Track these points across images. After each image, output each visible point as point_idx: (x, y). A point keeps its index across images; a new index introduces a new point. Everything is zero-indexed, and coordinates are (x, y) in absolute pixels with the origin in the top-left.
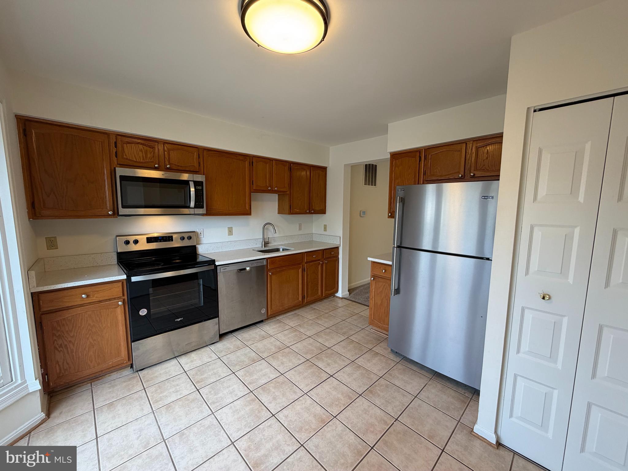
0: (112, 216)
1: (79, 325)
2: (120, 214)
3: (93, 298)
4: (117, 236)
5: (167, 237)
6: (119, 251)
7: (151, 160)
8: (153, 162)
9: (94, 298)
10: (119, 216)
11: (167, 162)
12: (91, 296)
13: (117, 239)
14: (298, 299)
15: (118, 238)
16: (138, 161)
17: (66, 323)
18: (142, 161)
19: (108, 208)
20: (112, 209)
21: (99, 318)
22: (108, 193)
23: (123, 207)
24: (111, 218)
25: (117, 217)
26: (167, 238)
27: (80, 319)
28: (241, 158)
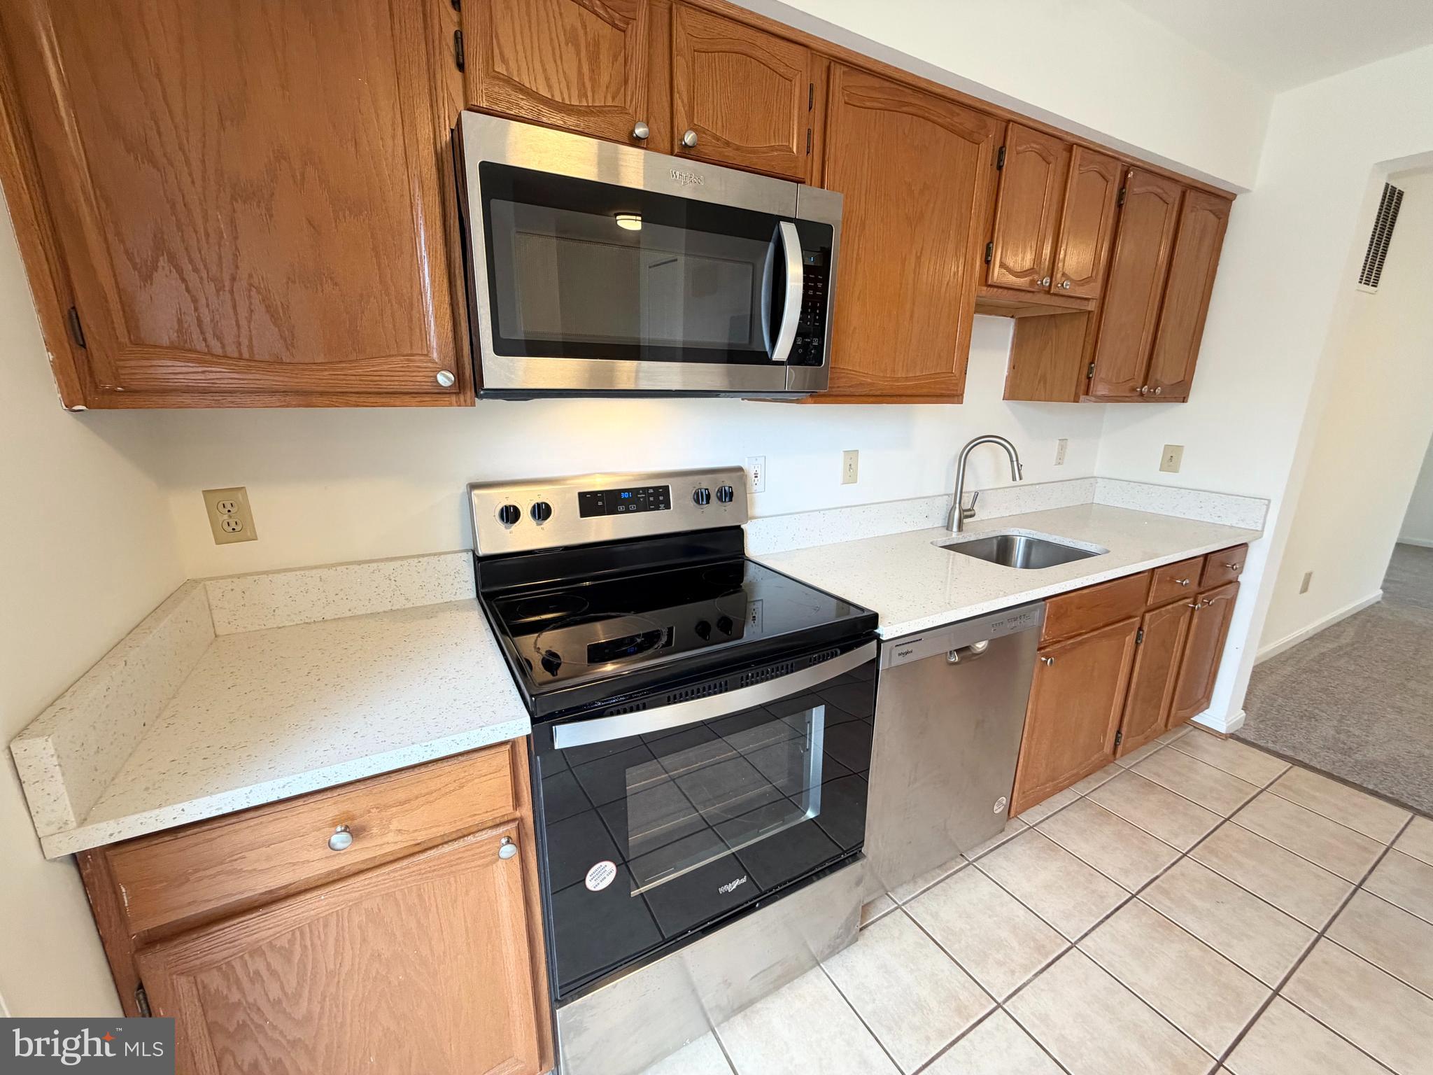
0: (454, 398)
1: (331, 967)
2: (489, 383)
3: (385, 839)
4: (474, 486)
5: (651, 491)
6: (482, 551)
7: (613, 99)
8: (623, 110)
9: (391, 837)
10: (481, 397)
11: (681, 119)
12: (375, 830)
13: (475, 499)
14: (1102, 747)
15: (478, 496)
16: (558, 99)
17: (268, 965)
18: (575, 102)
19: (435, 355)
20: (451, 360)
21: (418, 922)
22: (432, 275)
23: (504, 347)
24: (451, 405)
25: (473, 404)
26: (651, 495)
27: (331, 941)
28: (967, 121)
